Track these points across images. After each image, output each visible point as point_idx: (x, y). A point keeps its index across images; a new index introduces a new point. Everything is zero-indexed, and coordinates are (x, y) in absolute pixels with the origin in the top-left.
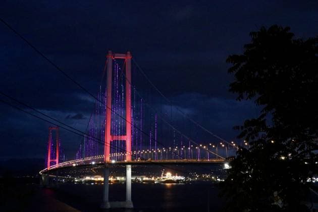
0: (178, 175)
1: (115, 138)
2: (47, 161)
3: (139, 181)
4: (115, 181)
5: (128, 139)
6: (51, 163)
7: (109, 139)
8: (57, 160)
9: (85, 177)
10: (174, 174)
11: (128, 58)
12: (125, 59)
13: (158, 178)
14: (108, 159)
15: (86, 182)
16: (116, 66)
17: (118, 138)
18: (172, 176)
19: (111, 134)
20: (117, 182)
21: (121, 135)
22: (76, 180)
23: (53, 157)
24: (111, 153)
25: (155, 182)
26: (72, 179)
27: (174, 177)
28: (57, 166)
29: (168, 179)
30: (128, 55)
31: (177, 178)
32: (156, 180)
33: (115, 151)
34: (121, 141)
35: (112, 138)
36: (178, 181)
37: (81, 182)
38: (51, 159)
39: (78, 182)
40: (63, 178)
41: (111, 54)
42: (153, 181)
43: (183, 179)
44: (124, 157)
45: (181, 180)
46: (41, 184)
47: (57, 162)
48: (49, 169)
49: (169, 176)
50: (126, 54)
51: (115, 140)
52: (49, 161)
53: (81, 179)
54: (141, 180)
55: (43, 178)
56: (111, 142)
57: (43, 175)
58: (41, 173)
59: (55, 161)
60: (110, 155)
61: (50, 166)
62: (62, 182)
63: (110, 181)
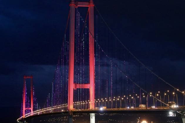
1: (79, 86)
2: (22, 110)
5: (91, 87)
6: (25, 111)
7: (72, 87)
8: (32, 109)
11: (91, 6)
12: (88, 7)
14: (71, 107)
16: (78, 15)
19: (74, 82)
21: (82, 83)
23: (29, 105)
24: (74, 101)
28: (32, 113)
30: (91, 3)
33: (78, 100)
34: (82, 89)
35: (76, 87)
38: (26, 107)
41: (74, 3)
44: (88, 106)
47: (32, 110)
48: (24, 117)
50: (89, 2)
51: (77, 89)
52: (24, 109)
56: (74, 90)
58: (18, 120)
59: (30, 109)
60: (73, 104)
61: (25, 114)
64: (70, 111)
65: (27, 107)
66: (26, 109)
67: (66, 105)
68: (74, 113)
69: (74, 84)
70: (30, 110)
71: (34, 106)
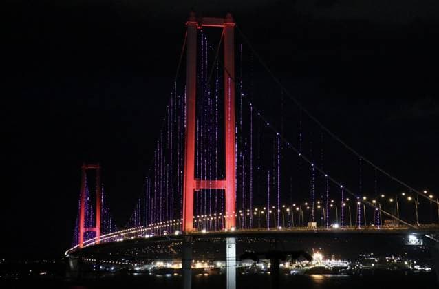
0: (337, 258)
1: (204, 184)
2: (79, 231)
3: (259, 270)
4: (212, 270)
5: (229, 186)
6: (85, 234)
7: (191, 186)
8: (97, 230)
9: (155, 263)
10: (327, 256)
11: (227, 26)
12: (222, 28)
13: (297, 263)
14: (189, 227)
15: (156, 271)
16: (204, 43)
17: (208, 185)
18: (325, 258)
19: (196, 176)
20: (216, 272)
21: (213, 179)
22: (137, 269)
23: (90, 223)
24: (195, 214)
25: (292, 272)
26: (128, 266)
27: (328, 261)
28: (98, 239)
29: (317, 266)
30: (228, 20)
31: (334, 263)
32: (294, 266)
33: (203, 211)
34: (213, 190)
36: (336, 270)
37: (146, 271)
38: (85, 227)
39: (140, 271)
40: (112, 265)
41: (194, 19)
42: (288, 271)
43: (345, 265)
44: (222, 223)
45: (341, 268)
46: (68, 275)
47: (98, 233)
48: (82, 246)
49: (318, 259)
50: (225, 18)
51: (203, 190)
52: (82, 230)
53: (146, 266)
54: (263, 267)
55: (72, 265)
56: (195, 193)
57: (72, 257)
58: (68, 253)
59: (94, 230)
60: (194, 219)
61: (84, 241)
62: (109, 272)
63: (203, 269)
64: (187, 234)
65: (89, 227)
66: (87, 230)
67: (177, 222)
69: (195, 179)
70: (95, 233)
71: (101, 224)
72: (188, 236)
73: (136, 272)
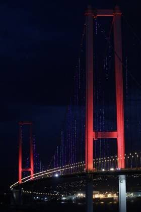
2: (18, 171)
6: (22, 172)
8: (31, 170)
9: (77, 194)
15: (77, 200)
22: (64, 198)
28: (32, 177)
35: (96, 136)
37: (71, 200)
39: (65, 201)
40: (45, 196)
41: (91, 10)
44: (115, 164)
46: (12, 203)
47: (32, 172)
48: (21, 182)
50: (114, 9)
52: (20, 170)
56: (94, 141)
57: (15, 191)
59: (29, 170)
60: (94, 162)
61: (22, 178)
62: (43, 201)
63: (113, 198)
64: (89, 172)
65: (24, 168)
67: (83, 163)
68: (95, 175)
69: (94, 131)
71: (34, 166)
72: (90, 174)
73: (63, 201)
